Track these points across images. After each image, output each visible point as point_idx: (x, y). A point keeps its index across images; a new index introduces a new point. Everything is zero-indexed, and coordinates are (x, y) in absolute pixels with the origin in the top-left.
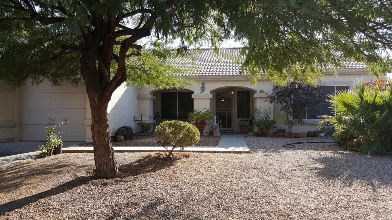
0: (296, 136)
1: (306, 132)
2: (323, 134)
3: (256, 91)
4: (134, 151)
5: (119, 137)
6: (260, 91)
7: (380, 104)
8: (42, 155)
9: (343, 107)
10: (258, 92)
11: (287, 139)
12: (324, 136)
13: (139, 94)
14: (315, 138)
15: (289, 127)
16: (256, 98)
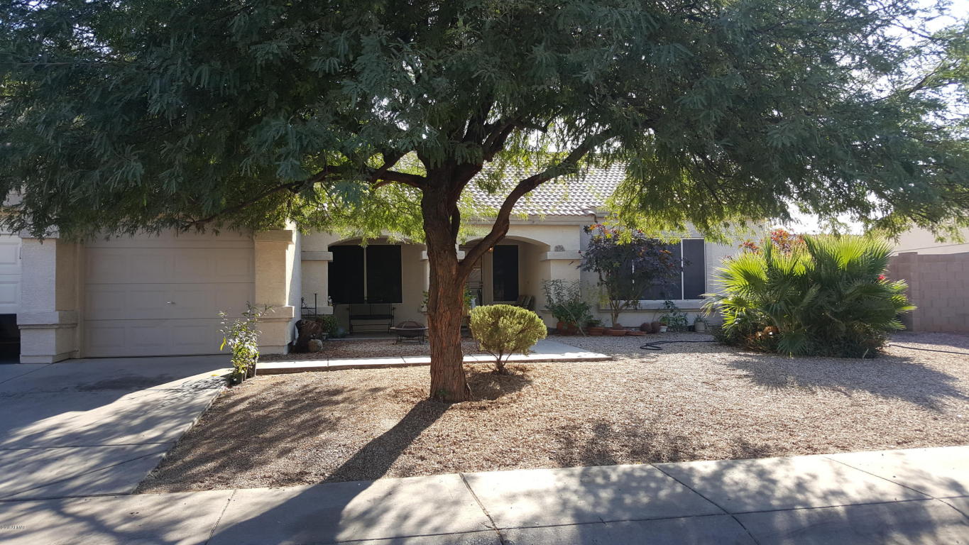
0: (627, 333)
1: (639, 324)
2: (664, 329)
3: (549, 246)
4: (361, 367)
5: (315, 343)
6: (557, 247)
7: (799, 274)
8: (235, 380)
9: (743, 279)
10: (552, 249)
11: (612, 338)
12: (667, 331)
13: (304, 250)
14: (655, 336)
15: (612, 315)
16: (550, 260)
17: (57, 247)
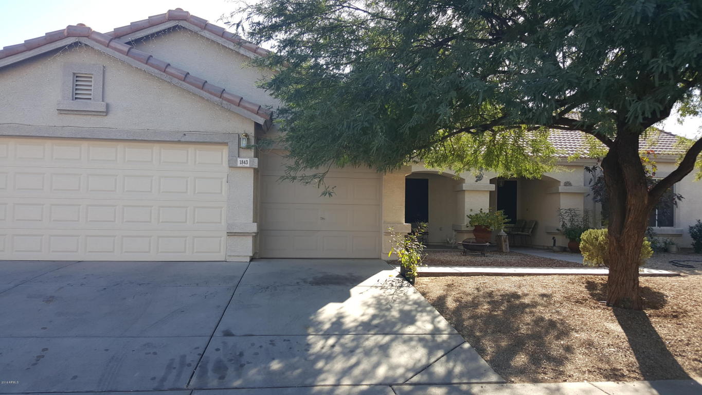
3: (559, 182)
6: (565, 183)
10: (562, 184)
16: (560, 193)
17: (254, 174)
